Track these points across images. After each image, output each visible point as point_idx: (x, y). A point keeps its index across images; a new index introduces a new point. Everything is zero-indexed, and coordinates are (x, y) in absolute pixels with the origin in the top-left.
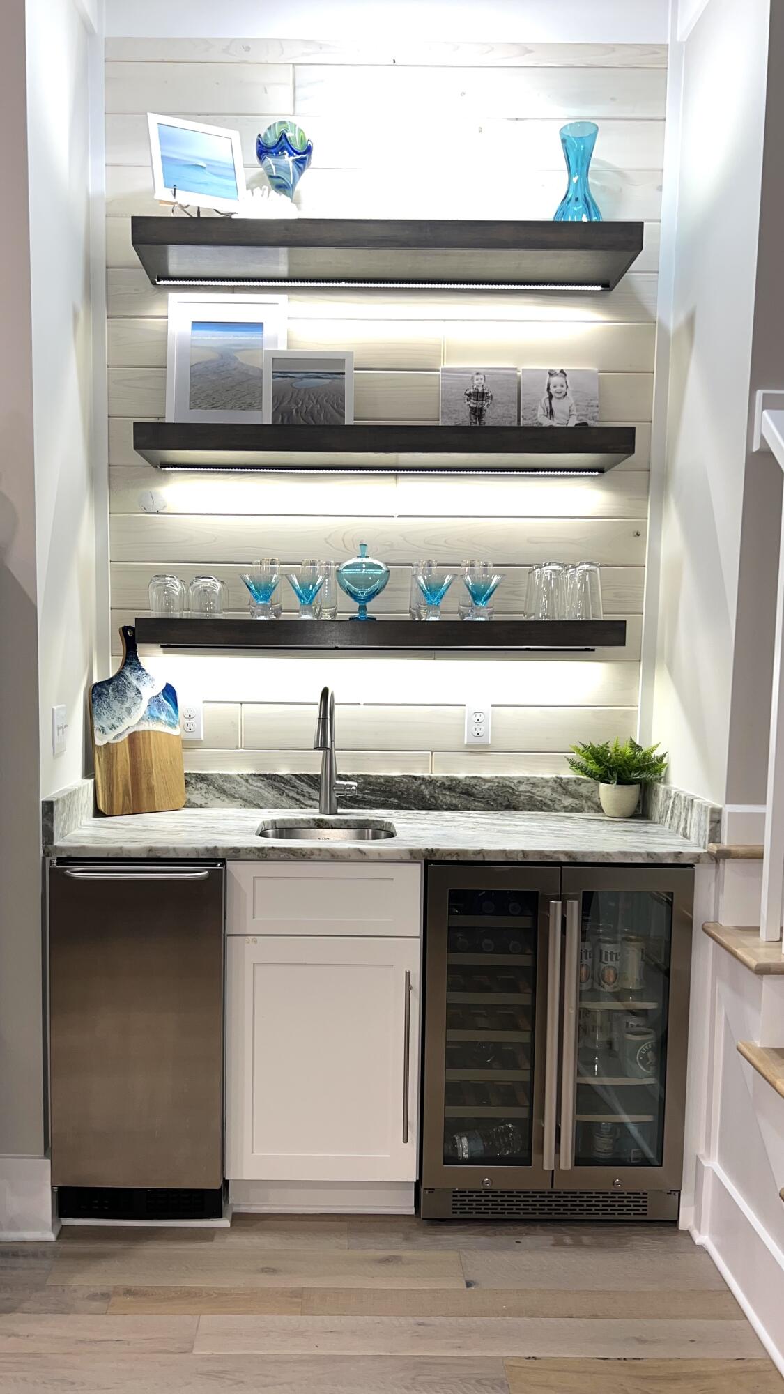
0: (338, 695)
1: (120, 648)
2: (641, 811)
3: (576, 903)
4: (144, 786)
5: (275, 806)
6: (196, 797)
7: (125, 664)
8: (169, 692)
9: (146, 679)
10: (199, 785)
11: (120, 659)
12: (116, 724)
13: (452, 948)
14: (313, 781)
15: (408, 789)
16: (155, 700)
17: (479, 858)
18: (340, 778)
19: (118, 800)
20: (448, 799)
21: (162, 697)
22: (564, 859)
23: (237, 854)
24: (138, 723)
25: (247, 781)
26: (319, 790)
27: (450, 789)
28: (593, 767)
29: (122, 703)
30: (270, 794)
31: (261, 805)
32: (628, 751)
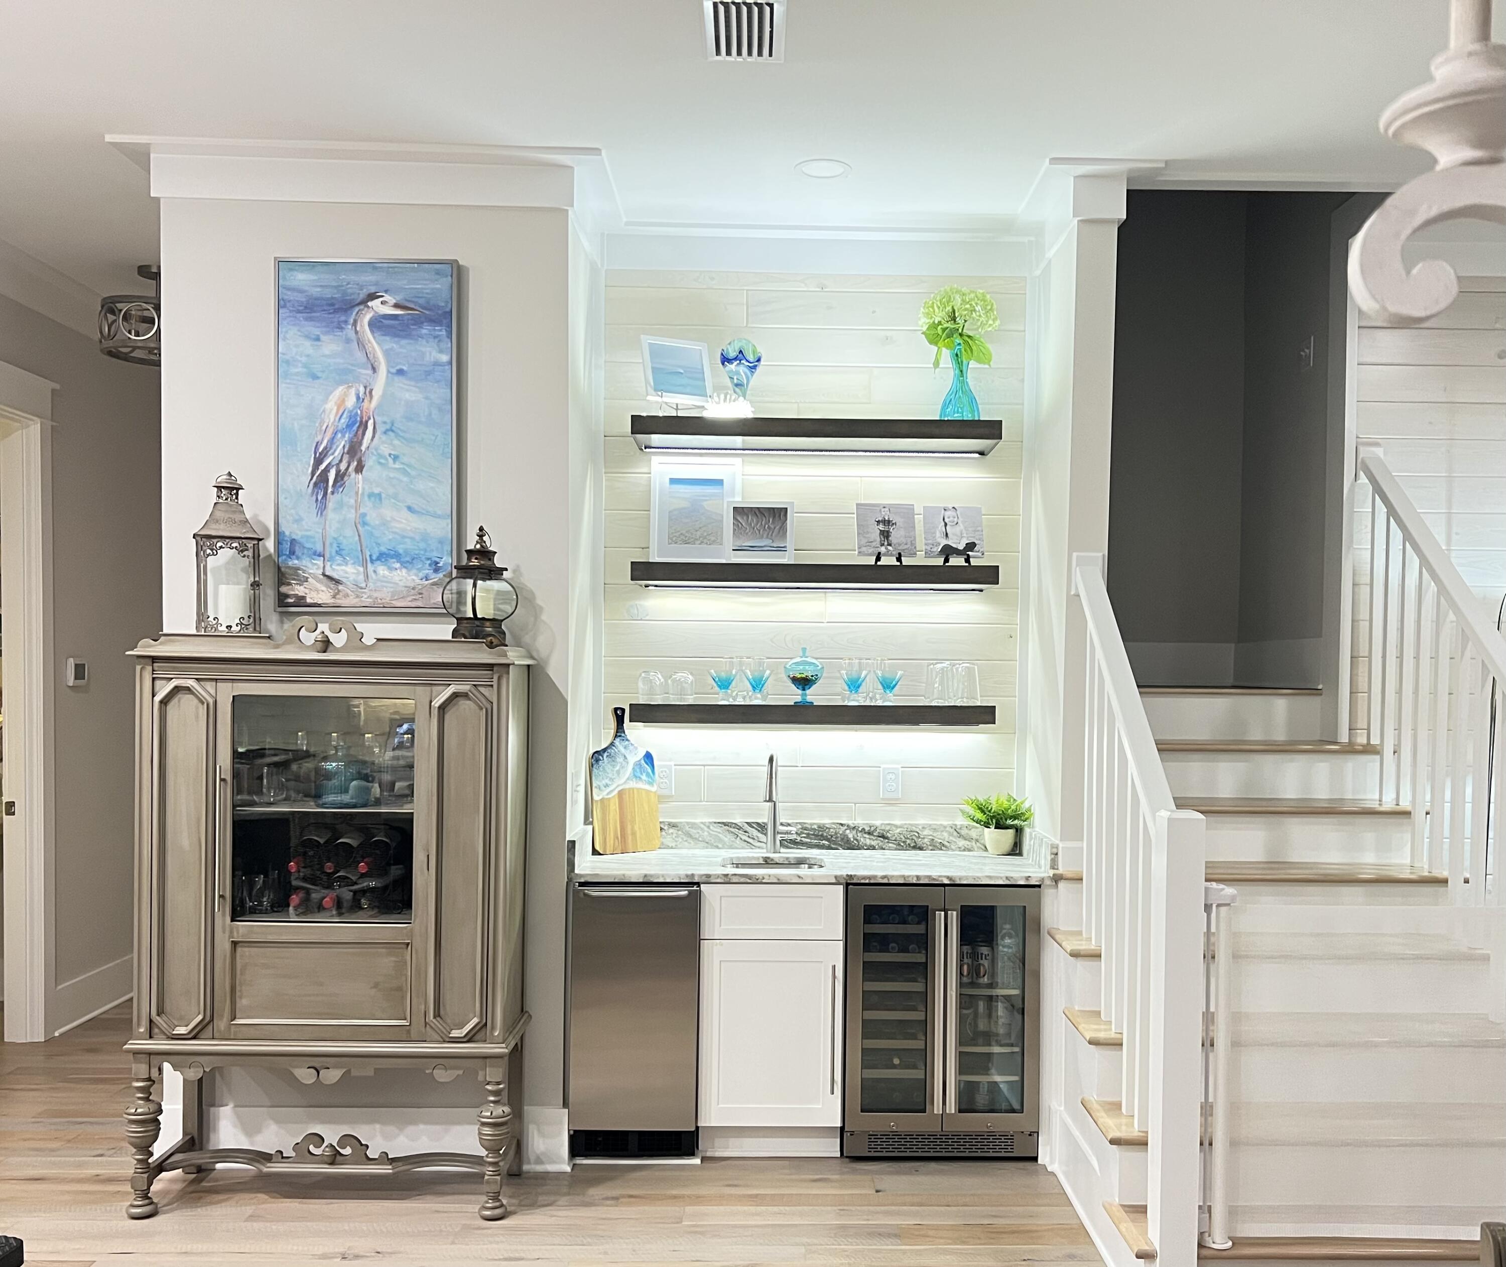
0: (779, 760)
1: (613, 724)
2: (1016, 849)
3: (955, 913)
4: (629, 832)
5: (731, 847)
6: (668, 841)
7: (616, 736)
8: (648, 757)
9: (631, 748)
10: (671, 831)
11: (612, 732)
12: (609, 783)
13: (867, 948)
14: (762, 828)
15: (836, 833)
16: (638, 764)
17: (885, 881)
18: (782, 824)
19: (610, 841)
20: (868, 842)
21: (643, 762)
22: (946, 882)
23: (708, 880)
24: (625, 783)
25: (708, 827)
26: (766, 834)
27: (869, 833)
28: (979, 815)
29: (614, 766)
30: (727, 838)
31: (720, 846)
32: (1006, 804)
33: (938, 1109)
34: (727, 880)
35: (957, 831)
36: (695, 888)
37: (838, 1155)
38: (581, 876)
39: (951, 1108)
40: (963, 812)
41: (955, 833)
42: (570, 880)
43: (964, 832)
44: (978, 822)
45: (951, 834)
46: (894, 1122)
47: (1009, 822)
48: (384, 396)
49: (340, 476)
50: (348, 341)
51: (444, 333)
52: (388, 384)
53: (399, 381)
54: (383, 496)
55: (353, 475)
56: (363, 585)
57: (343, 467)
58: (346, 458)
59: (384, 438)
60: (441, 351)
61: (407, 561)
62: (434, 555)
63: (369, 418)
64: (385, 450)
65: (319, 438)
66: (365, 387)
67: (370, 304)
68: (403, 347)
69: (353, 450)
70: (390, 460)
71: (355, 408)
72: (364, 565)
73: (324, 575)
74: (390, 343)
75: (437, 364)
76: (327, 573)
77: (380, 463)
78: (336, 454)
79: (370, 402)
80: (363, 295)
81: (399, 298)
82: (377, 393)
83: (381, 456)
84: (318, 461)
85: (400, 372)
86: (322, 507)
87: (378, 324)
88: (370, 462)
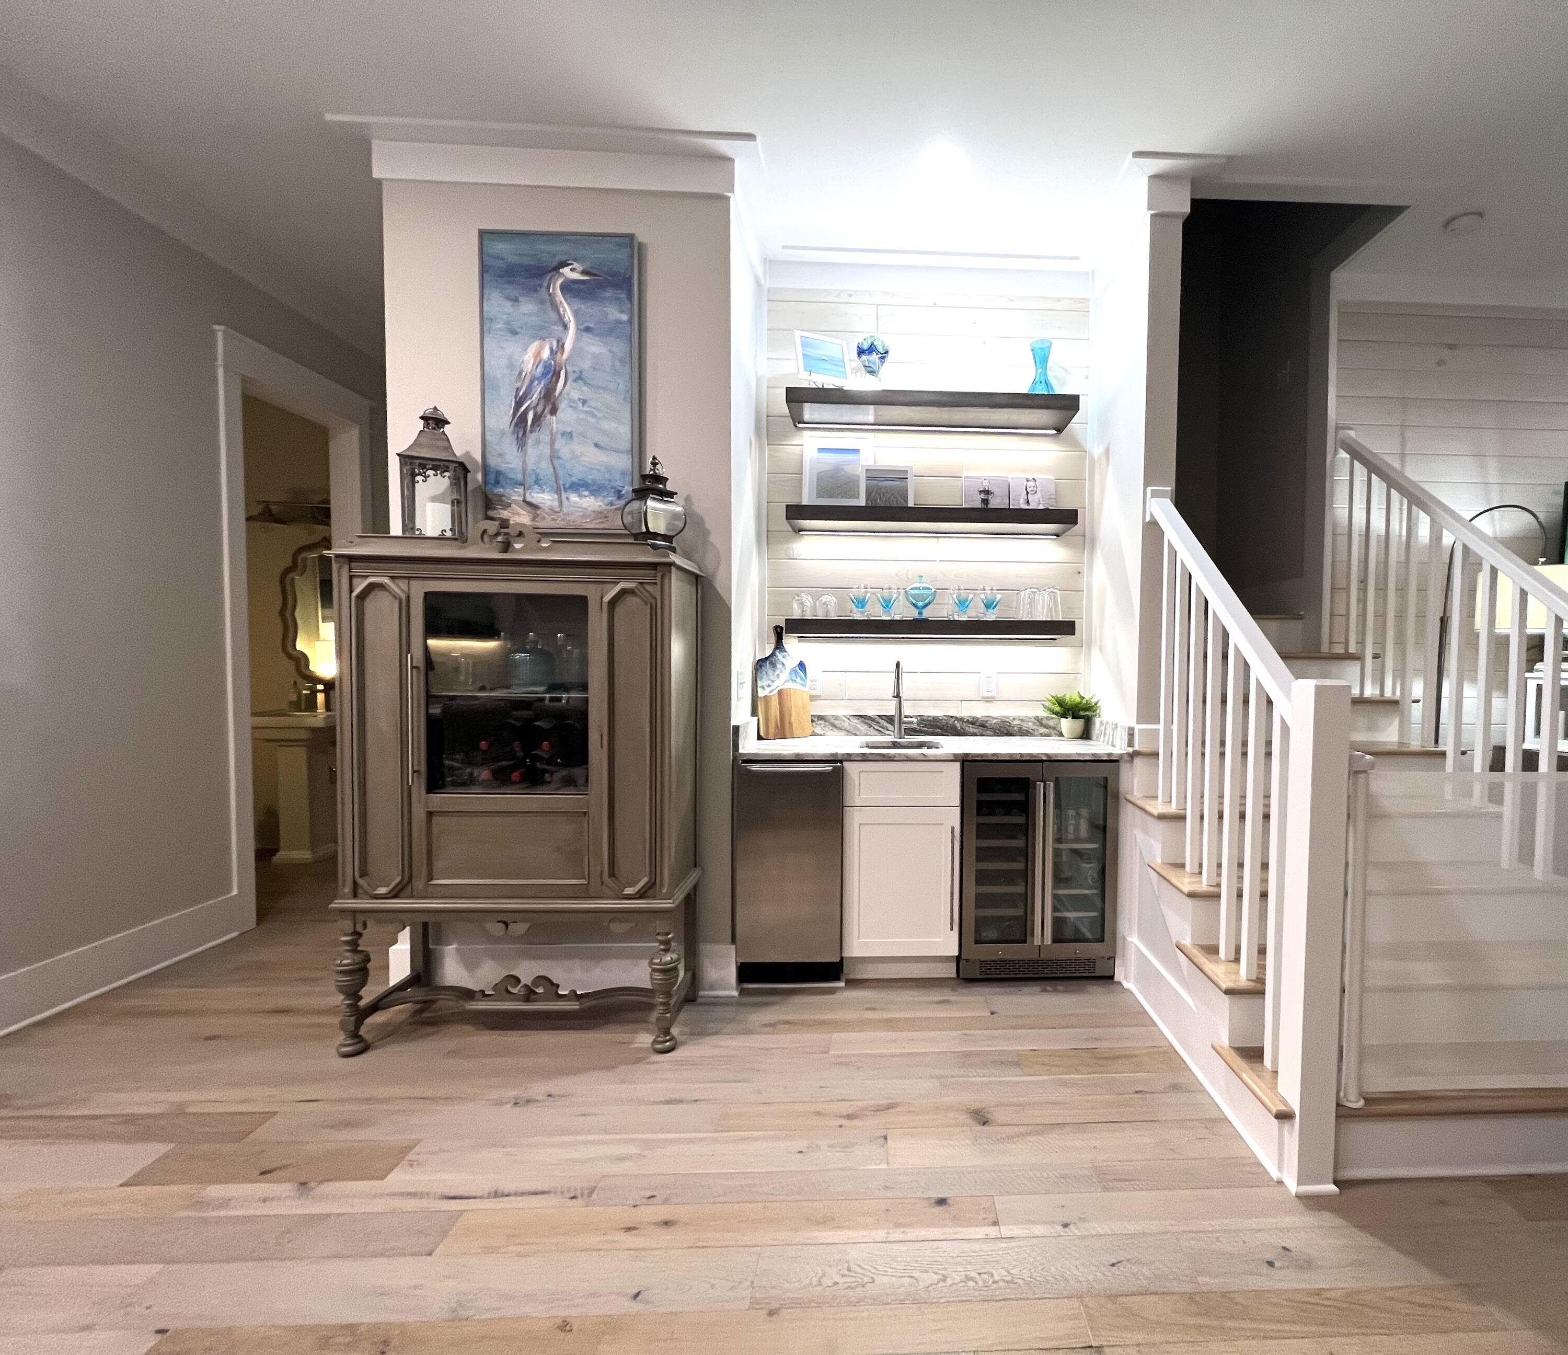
0: (904, 667)
1: (773, 639)
2: (1086, 734)
3: (1052, 783)
4: (787, 722)
5: (866, 735)
6: (818, 730)
7: (776, 648)
8: (802, 665)
9: (788, 657)
10: (820, 722)
11: (773, 646)
12: (771, 684)
13: (979, 813)
14: (890, 719)
15: (947, 723)
16: (793, 671)
17: (995, 758)
18: (906, 717)
19: (772, 730)
20: (971, 730)
21: (797, 669)
22: (1045, 758)
23: (849, 758)
24: (784, 684)
25: (849, 719)
26: (893, 725)
27: (973, 723)
28: (1057, 709)
29: (774, 671)
30: (863, 728)
31: (858, 733)
32: (1078, 700)
33: (1037, 941)
34: (864, 758)
35: (1039, 721)
36: (838, 764)
37: (954, 975)
38: (745, 755)
39: (1048, 940)
40: (1044, 706)
41: (1038, 723)
42: (735, 759)
43: (1045, 722)
44: (1056, 713)
45: (1034, 724)
46: (1002, 952)
47: (1082, 713)
48: (573, 349)
49: (537, 419)
50: (542, 302)
51: (623, 296)
52: (577, 339)
53: (587, 337)
54: (574, 434)
55: (548, 416)
56: (558, 510)
57: (540, 409)
58: (542, 402)
59: (574, 384)
60: (622, 312)
61: (595, 489)
62: (618, 484)
63: (562, 369)
64: (575, 395)
65: (519, 385)
66: (558, 342)
67: (561, 270)
68: (590, 309)
69: (549, 395)
70: (580, 404)
71: (549, 359)
72: (558, 492)
73: (524, 501)
74: (578, 304)
75: (619, 322)
76: (527, 500)
77: (571, 407)
78: (534, 399)
79: (562, 354)
80: (555, 263)
81: (587, 265)
82: (568, 346)
83: (572, 400)
84: (519, 404)
85: (588, 329)
86: (521, 443)
87: (569, 288)
88: (563, 405)
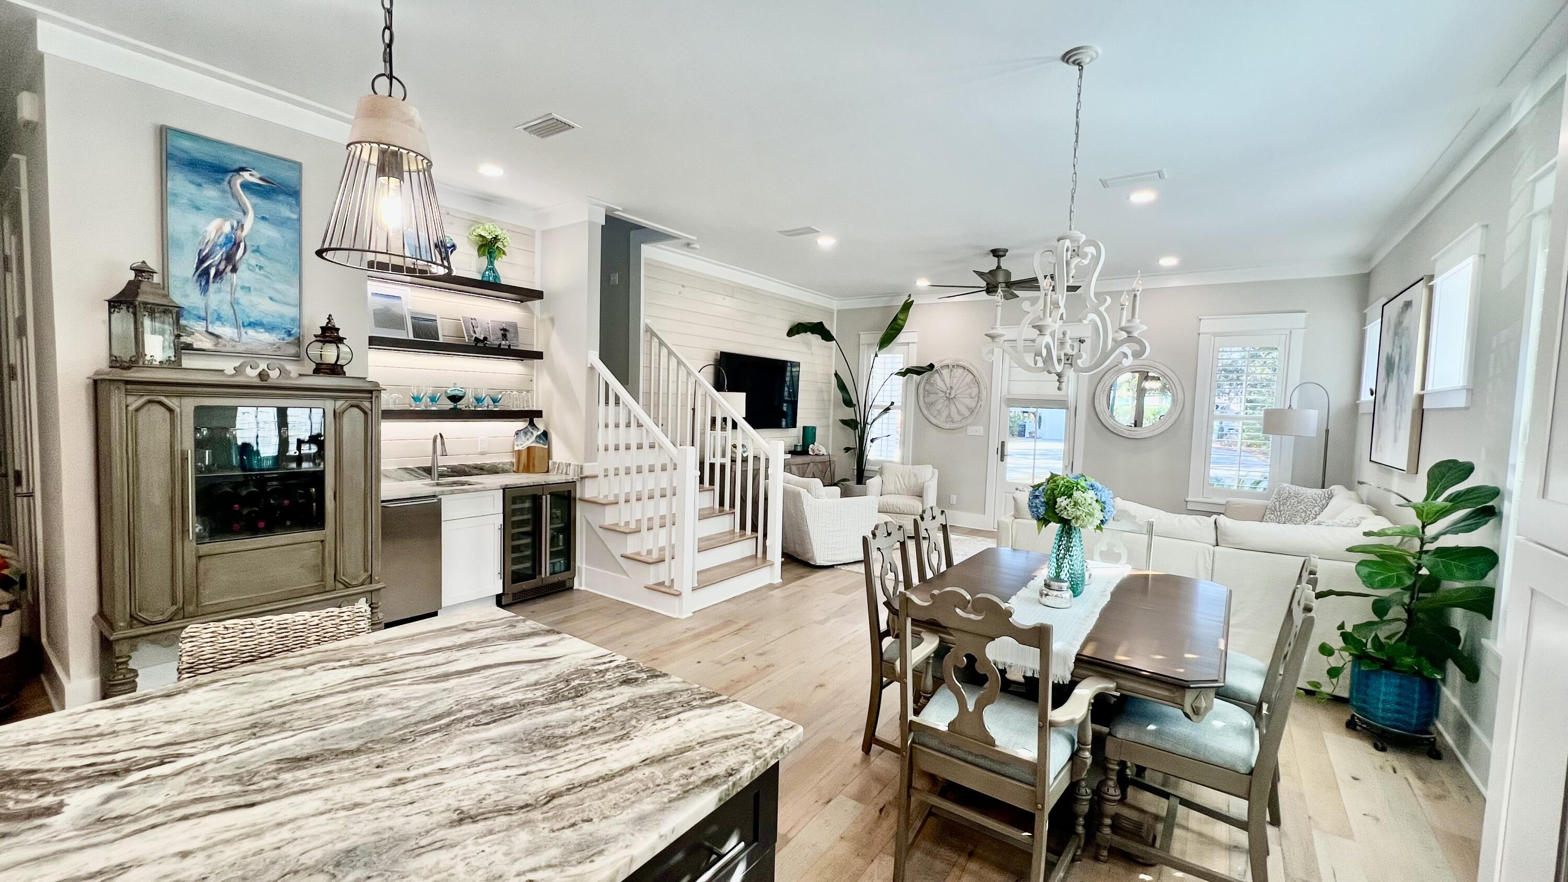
5: (413, 480)
15: (460, 469)
17: (521, 485)
18: (440, 466)
22: (544, 483)
23: (443, 493)
25: (396, 471)
27: (476, 468)
34: (452, 492)
36: (438, 498)
39: (548, 574)
46: (527, 585)
49: (219, 274)
50: (224, 191)
52: (254, 223)
54: (252, 289)
55: (229, 274)
57: (222, 267)
59: (252, 255)
60: (292, 212)
61: (270, 328)
63: (241, 241)
64: (253, 262)
65: (202, 247)
66: (238, 222)
67: (241, 173)
70: (257, 269)
71: (231, 233)
72: (237, 327)
74: (257, 200)
79: (242, 231)
80: (236, 166)
81: (263, 175)
82: (247, 227)
83: (249, 265)
84: (201, 261)
85: (263, 218)
86: (205, 290)
